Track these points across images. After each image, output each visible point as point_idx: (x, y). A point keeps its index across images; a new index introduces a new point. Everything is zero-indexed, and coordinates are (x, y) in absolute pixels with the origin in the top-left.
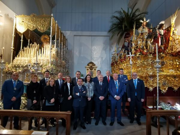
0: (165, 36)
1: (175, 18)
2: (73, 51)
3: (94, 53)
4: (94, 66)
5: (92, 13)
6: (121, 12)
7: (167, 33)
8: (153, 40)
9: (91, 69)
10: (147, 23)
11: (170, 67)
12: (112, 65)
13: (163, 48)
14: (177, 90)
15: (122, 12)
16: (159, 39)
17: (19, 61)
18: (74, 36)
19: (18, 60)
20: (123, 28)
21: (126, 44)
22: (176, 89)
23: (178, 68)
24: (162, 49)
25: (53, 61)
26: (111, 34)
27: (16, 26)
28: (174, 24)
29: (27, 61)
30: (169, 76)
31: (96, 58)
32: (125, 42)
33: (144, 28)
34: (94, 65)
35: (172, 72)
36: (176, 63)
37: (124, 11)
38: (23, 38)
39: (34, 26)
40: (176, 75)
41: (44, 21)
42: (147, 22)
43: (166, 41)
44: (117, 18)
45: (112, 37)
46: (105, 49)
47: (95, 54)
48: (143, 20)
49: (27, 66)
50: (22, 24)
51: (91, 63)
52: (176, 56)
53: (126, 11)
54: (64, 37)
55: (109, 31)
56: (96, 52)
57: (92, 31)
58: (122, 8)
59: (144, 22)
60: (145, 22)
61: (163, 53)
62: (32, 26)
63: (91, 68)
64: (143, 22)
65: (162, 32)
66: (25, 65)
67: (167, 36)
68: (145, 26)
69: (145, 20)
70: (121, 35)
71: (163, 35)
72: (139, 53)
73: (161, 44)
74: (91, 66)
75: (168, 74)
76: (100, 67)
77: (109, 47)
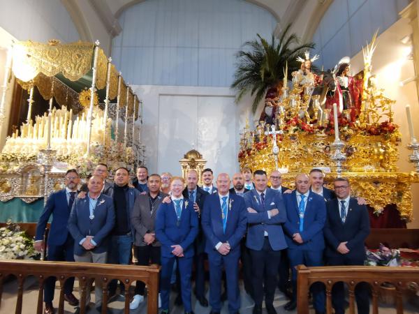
0: (353, 90)
1: (372, 52)
2: (156, 127)
3: (203, 132)
4: (200, 158)
5: (198, 48)
6: (257, 43)
7: (356, 84)
8: (325, 99)
9: (193, 167)
10: (311, 63)
11: (364, 160)
12: (241, 156)
13: (348, 116)
14: (383, 212)
15: (260, 42)
16: (338, 97)
17: (17, 147)
18: (160, 95)
19: (14, 144)
20: (262, 76)
21: (269, 111)
22: (379, 209)
23: (381, 161)
24: (346, 118)
25: (97, 146)
26: (236, 92)
27: (12, 65)
28: (370, 64)
29: (35, 147)
30: (364, 180)
31: (208, 142)
32: (266, 106)
33: (305, 74)
34: (200, 156)
35: (370, 170)
36: (379, 151)
37: (263, 41)
38: (33, 96)
39: (56, 66)
40: (380, 178)
41: (79, 56)
42: (312, 60)
43: (354, 102)
44: (249, 55)
45: (240, 96)
46: (226, 123)
47: (205, 134)
49: (34, 158)
51: (194, 152)
52: (378, 134)
53: (270, 42)
54: (132, 95)
55: (234, 85)
56: (207, 130)
57: (198, 86)
58: (258, 35)
59: (306, 60)
60: (308, 62)
61: (349, 127)
62: (50, 68)
63: (193, 165)
64: (303, 61)
65: (345, 82)
66: (31, 155)
67: (357, 91)
68: (307, 71)
69: (307, 58)
70: (260, 94)
71: (347, 89)
72: (296, 128)
73: (345, 108)
74: (193, 158)
75: (362, 175)
76: (216, 162)
77: (234, 120)
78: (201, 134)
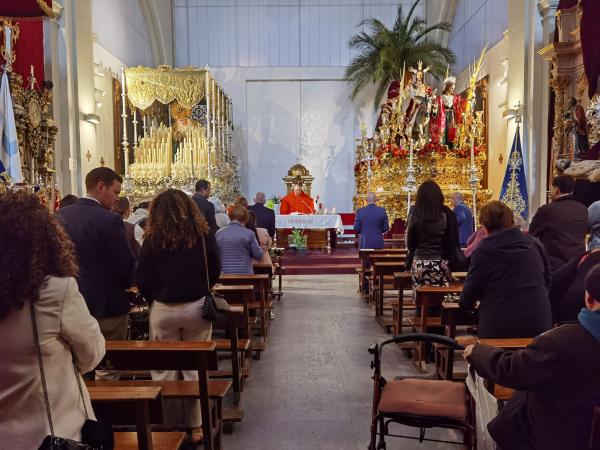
0: (456, 109)
1: (478, 69)
2: (244, 128)
3: (309, 134)
4: (306, 175)
5: (300, 6)
7: (461, 103)
12: (357, 169)
16: (441, 118)
17: (143, 172)
18: (247, 81)
27: (126, 93)
29: (160, 172)
31: (315, 147)
33: (416, 87)
34: (306, 173)
41: (191, 83)
42: (425, 71)
43: (456, 122)
45: (357, 90)
47: (312, 136)
48: (416, 67)
50: (141, 90)
51: (299, 167)
56: (314, 129)
57: (300, 66)
59: (418, 71)
60: (420, 73)
62: (164, 95)
65: (450, 101)
68: (419, 83)
69: (420, 68)
70: (383, 84)
71: (451, 108)
74: (298, 174)
76: (326, 175)
77: (352, 115)
78: (306, 136)
